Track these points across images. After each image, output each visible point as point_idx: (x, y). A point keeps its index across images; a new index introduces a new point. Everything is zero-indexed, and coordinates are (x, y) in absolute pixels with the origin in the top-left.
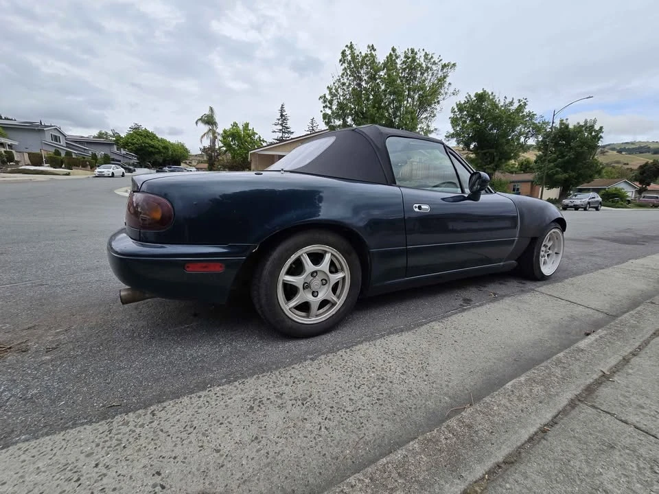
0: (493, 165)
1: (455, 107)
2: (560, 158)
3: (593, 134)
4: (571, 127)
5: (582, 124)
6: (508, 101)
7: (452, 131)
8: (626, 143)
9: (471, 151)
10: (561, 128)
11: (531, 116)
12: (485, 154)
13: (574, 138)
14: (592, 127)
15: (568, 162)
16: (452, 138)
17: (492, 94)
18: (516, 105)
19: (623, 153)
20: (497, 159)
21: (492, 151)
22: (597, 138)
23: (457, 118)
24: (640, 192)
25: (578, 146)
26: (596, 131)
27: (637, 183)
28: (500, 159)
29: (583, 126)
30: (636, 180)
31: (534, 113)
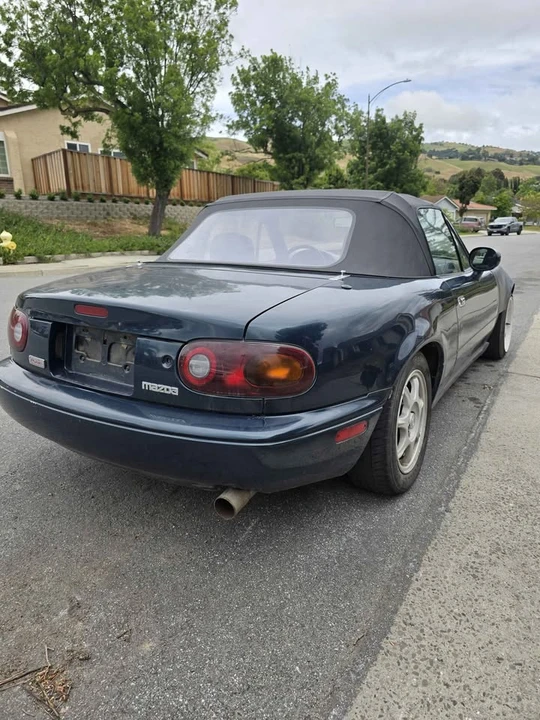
0: (302, 177)
1: (236, 74)
2: (380, 167)
3: (414, 133)
4: (388, 121)
5: (401, 117)
6: (312, 74)
7: (237, 118)
8: (436, 144)
9: (270, 153)
10: (377, 122)
11: (342, 100)
12: (290, 160)
13: (394, 139)
14: (412, 122)
15: (389, 173)
16: (238, 129)
17: (290, 60)
18: (322, 83)
19: (434, 157)
20: (307, 168)
21: (298, 155)
22: (418, 139)
23: (241, 95)
24: (462, 212)
25: (400, 151)
26: (416, 130)
27: (458, 201)
28: (311, 169)
29: (401, 121)
30: (456, 198)
31: (346, 97)
